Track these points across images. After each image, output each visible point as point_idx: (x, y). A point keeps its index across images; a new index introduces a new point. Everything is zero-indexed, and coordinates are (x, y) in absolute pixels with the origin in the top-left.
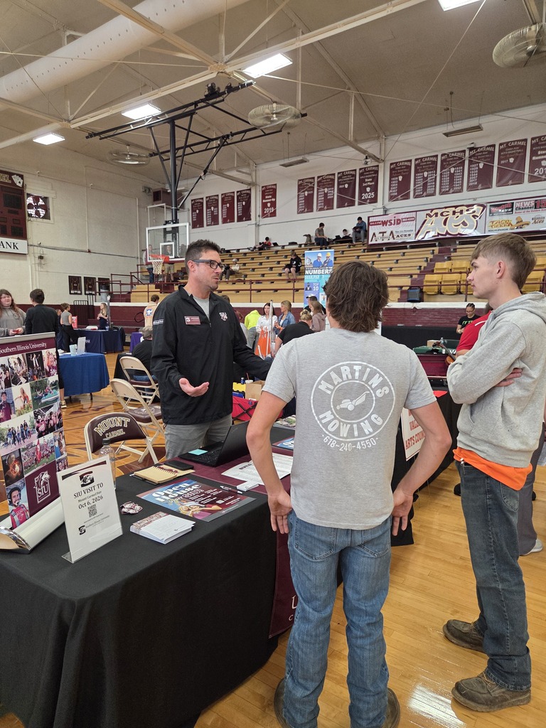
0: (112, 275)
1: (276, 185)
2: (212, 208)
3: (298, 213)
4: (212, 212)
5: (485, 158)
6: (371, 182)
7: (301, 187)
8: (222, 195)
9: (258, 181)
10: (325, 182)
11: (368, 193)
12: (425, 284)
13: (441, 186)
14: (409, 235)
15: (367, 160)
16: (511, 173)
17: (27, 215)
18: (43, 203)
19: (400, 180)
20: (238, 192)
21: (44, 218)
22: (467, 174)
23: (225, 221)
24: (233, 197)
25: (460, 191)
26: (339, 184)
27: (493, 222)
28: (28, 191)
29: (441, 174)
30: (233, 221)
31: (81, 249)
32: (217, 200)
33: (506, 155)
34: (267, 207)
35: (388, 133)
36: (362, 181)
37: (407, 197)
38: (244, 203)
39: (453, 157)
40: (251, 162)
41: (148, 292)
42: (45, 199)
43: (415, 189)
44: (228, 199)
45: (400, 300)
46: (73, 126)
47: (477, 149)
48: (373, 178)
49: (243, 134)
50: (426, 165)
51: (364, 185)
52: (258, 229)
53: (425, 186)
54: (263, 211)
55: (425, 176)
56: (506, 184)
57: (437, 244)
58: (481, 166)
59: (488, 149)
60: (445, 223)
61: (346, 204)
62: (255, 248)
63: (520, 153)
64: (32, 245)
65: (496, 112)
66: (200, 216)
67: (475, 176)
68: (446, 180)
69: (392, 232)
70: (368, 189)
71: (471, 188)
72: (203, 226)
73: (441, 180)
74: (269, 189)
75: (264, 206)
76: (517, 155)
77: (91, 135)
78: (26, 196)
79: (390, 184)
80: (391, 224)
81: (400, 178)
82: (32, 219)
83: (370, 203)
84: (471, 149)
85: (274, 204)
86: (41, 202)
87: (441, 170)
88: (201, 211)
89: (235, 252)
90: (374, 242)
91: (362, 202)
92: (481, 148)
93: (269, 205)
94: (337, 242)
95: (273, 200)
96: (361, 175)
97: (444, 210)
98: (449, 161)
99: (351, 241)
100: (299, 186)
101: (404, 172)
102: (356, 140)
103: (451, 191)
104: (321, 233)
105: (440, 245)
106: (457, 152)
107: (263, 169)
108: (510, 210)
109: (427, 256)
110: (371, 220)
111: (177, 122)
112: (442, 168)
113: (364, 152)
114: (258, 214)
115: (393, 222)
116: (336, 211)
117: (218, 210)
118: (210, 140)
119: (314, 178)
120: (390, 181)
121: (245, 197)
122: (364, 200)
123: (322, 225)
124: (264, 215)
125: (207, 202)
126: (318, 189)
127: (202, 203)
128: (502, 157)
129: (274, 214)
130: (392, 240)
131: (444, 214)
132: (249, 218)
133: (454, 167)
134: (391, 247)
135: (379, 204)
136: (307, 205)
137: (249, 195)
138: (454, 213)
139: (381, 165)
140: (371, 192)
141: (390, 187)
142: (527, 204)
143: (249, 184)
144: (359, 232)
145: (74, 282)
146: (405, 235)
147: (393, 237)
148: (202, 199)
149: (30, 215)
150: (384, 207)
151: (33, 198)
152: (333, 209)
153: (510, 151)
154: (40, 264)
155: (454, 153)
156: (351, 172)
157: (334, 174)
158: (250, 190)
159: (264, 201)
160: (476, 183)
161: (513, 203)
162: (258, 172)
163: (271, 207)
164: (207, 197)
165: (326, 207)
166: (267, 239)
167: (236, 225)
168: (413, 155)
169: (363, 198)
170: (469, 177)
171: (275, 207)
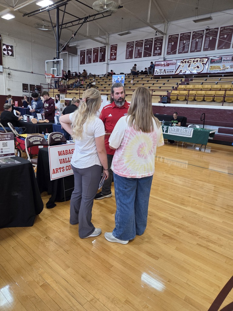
0: (41, 84)
1: (117, 45)
2: (89, 55)
3: (126, 59)
4: (89, 57)
5: (213, 35)
6: (159, 45)
7: (128, 46)
8: (94, 49)
9: (109, 42)
10: (139, 44)
11: (158, 50)
12: (171, 95)
13: (191, 48)
14: (173, 72)
15: (157, 33)
16: (225, 43)
17: (3, 54)
18: (11, 49)
19: (173, 44)
20: (100, 48)
21: (11, 55)
22: (204, 42)
23: (94, 62)
24: (98, 50)
25: (200, 51)
26: (145, 45)
27: (211, 67)
28: (3, 42)
29: (192, 42)
30: (98, 62)
31: (28, 71)
32: (91, 51)
33: (223, 33)
34: (113, 55)
35: (169, 20)
36: (155, 44)
37: (175, 53)
38: (103, 53)
39: (198, 33)
40: (106, 33)
41: (54, 92)
42: (12, 47)
43: (179, 49)
44: (96, 51)
45: (159, 102)
46: (15, 10)
47: (210, 30)
48: (160, 43)
49: (94, 16)
50: (185, 37)
51: (156, 46)
52: (108, 66)
53: (184, 48)
54: (111, 57)
55: (184, 43)
56: (222, 48)
57: (184, 77)
58: (211, 38)
59: (215, 30)
60: (189, 67)
61: (147, 55)
62: (105, 75)
63: (230, 32)
64: (5, 68)
65: (222, 10)
66: (84, 58)
67: (207, 43)
68: (194, 45)
69: (165, 70)
70: (158, 48)
71: (205, 50)
72: (85, 64)
73: (191, 45)
74: (114, 46)
75: (111, 55)
76: (228, 33)
77: (25, 15)
78: (2, 45)
79: (168, 46)
80: (165, 66)
81: (173, 43)
82: (5, 56)
83: (158, 55)
84: (207, 30)
85: (115, 54)
86: (10, 48)
87: (192, 40)
88: (84, 56)
89: (97, 76)
90: (156, 74)
91: (155, 55)
92: (212, 29)
93: (113, 54)
94: (141, 74)
95: (115, 52)
96: (155, 41)
97: (189, 60)
98: (196, 35)
99: (147, 74)
100: (127, 45)
101: (175, 40)
102: (151, 23)
103: (196, 50)
104: (135, 69)
105: (186, 77)
106: (200, 31)
107: (112, 37)
108: (220, 61)
109: (178, 82)
110: (156, 63)
111: (60, 8)
112: (193, 39)
113: (155, 29)
114: (108, 59)
115: (166, 65)
116: (143, 58)
117: (91, 56)
118: (80, 19)
119: (134, 42)
120: (168, 44)
121: (103, 50)
122: (155, 54)
123: (135, 65)
124: (111, 59)
125: (87, 52)
126: (135, 47)
127: (85, 53)
128: (221, 34)
129: (115, 59)
130: (164, 74)
131: (189, 62)
132: (104, 61)
133: (198, 38)
134: (164, 77)
135: (162, 56)
136: (130, 56)
137: (105, 49)
138: (194, 61)
139: (165, 36)
140: (159, 50)
141: (168, 47)
142: (228, 58)
143: (105, 44)
144: (151, 69)
145: (25, 87)
146: (171, 72)
147: (165, 72)
148: (85, 50)
149: (4, 54)
150: (164, 58)
151: (6, 46)
152: (141, 57)
153: (225, 31)
154: (9, 77)
155: (199, 31)
156: (151, 40)
157: (143, 40)
158: (105, 47)
159: (111, 52)
160: (208, 47)
161: (222, 58)
162: (109, 38)
163: (114, 55)
164: (87, 50)
165: (138, 57)
166: (112, 71)
167: (99, 63)
168: (180, 32)
169: (155, 53)
170: (205, 44)
171: (116, 55)
